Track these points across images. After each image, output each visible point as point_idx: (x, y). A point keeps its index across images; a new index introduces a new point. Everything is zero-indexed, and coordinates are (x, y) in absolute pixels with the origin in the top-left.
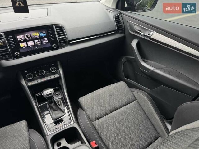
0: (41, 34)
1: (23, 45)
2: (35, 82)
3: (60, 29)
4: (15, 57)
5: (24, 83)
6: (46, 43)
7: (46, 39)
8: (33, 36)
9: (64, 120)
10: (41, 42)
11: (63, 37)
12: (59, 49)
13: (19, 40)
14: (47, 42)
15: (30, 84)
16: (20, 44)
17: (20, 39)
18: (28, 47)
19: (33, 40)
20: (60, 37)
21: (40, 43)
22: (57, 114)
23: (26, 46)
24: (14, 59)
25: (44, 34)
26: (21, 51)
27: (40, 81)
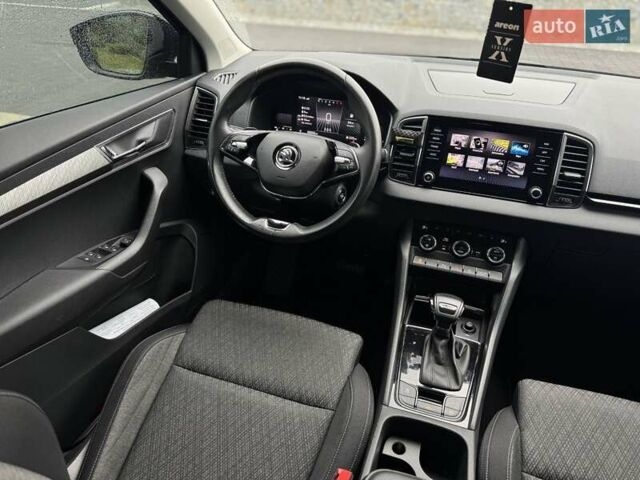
0: (516, 148)
1: (454, 159)
2: (432, 264)
3: (582, 151)
4: (421, 183)
5: (406, 251)
6: (516, 174)
7: (522, 165)
8: (490, 146)
9: (448, 401)
10: (505, 169)
11: (579, 176)
12: (544, 206)
13: (452, 144)
14: (522, 173)
15: (419, 261)
16: (450, 155)
17: (457, 143)
18: (464, 168)
19: (487, 155)
20: (567, 174)
21: (500, 169)
22: (439, 376)
23: (461, 165)
24: (416, 186)
25: (524, 151)
26: (443, 173)
27: (444, 266)
